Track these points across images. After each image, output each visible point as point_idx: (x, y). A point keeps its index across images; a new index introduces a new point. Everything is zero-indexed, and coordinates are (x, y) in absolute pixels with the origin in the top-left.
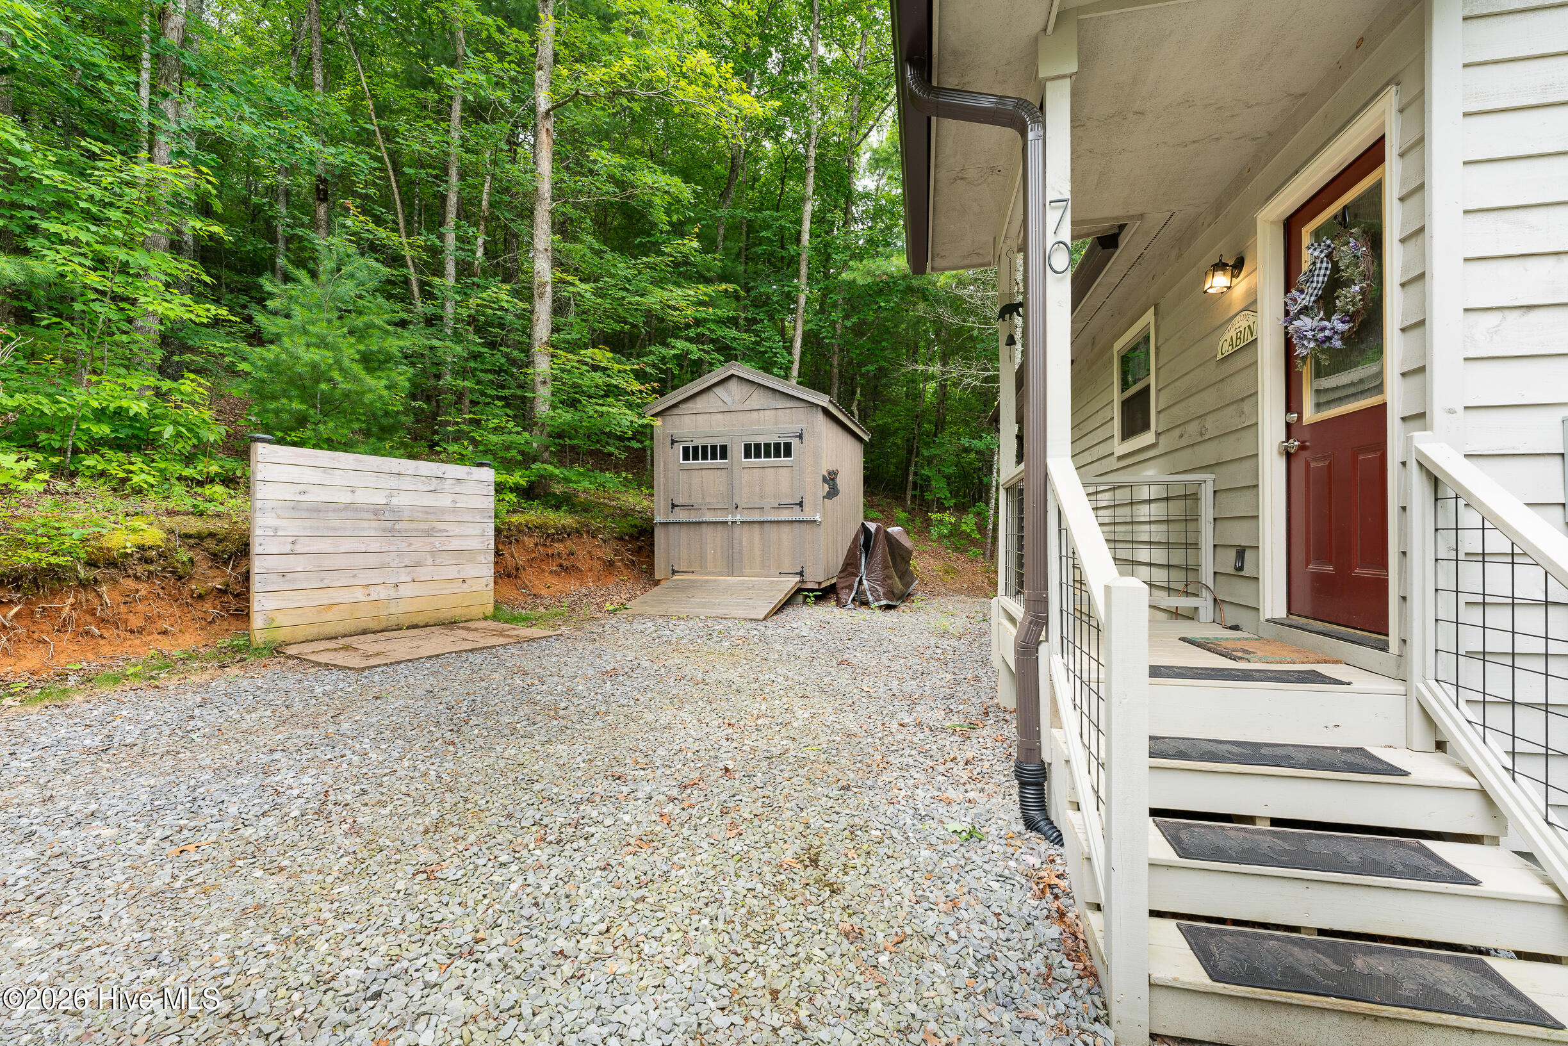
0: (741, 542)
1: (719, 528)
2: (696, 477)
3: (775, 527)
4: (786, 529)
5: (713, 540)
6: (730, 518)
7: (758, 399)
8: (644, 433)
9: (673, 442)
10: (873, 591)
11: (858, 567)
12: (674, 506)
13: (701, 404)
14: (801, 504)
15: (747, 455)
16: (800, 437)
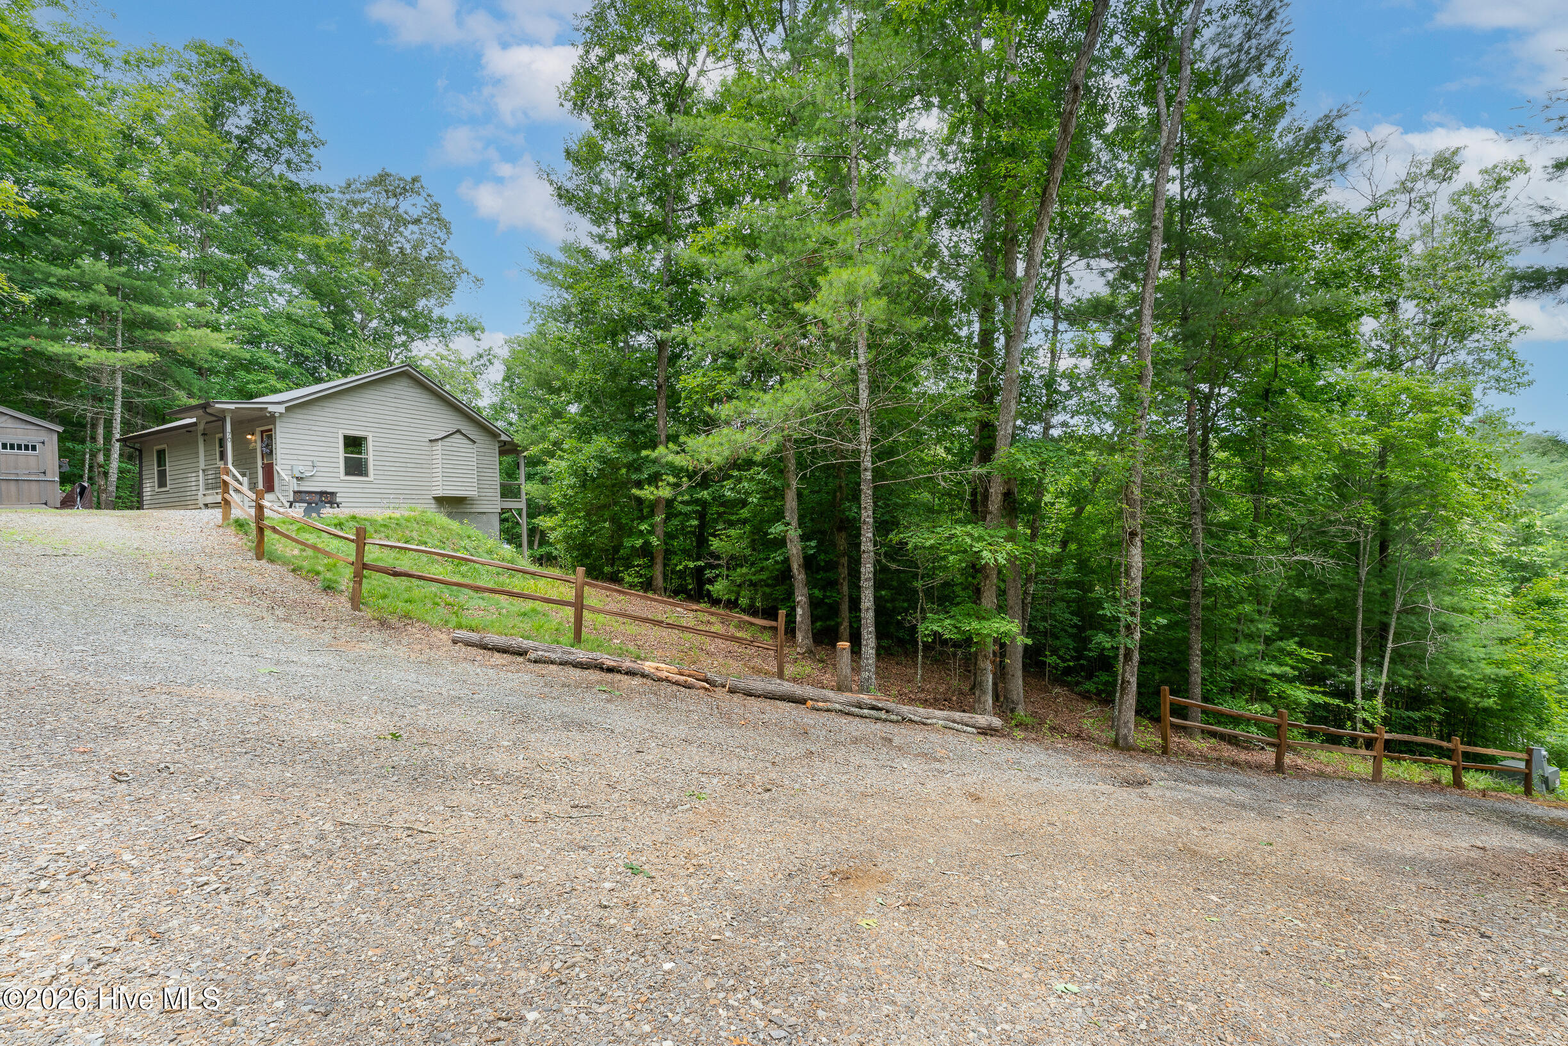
7: (11, 423)
14: (46, 473)
15: (4, 448)
16: (43, 443)
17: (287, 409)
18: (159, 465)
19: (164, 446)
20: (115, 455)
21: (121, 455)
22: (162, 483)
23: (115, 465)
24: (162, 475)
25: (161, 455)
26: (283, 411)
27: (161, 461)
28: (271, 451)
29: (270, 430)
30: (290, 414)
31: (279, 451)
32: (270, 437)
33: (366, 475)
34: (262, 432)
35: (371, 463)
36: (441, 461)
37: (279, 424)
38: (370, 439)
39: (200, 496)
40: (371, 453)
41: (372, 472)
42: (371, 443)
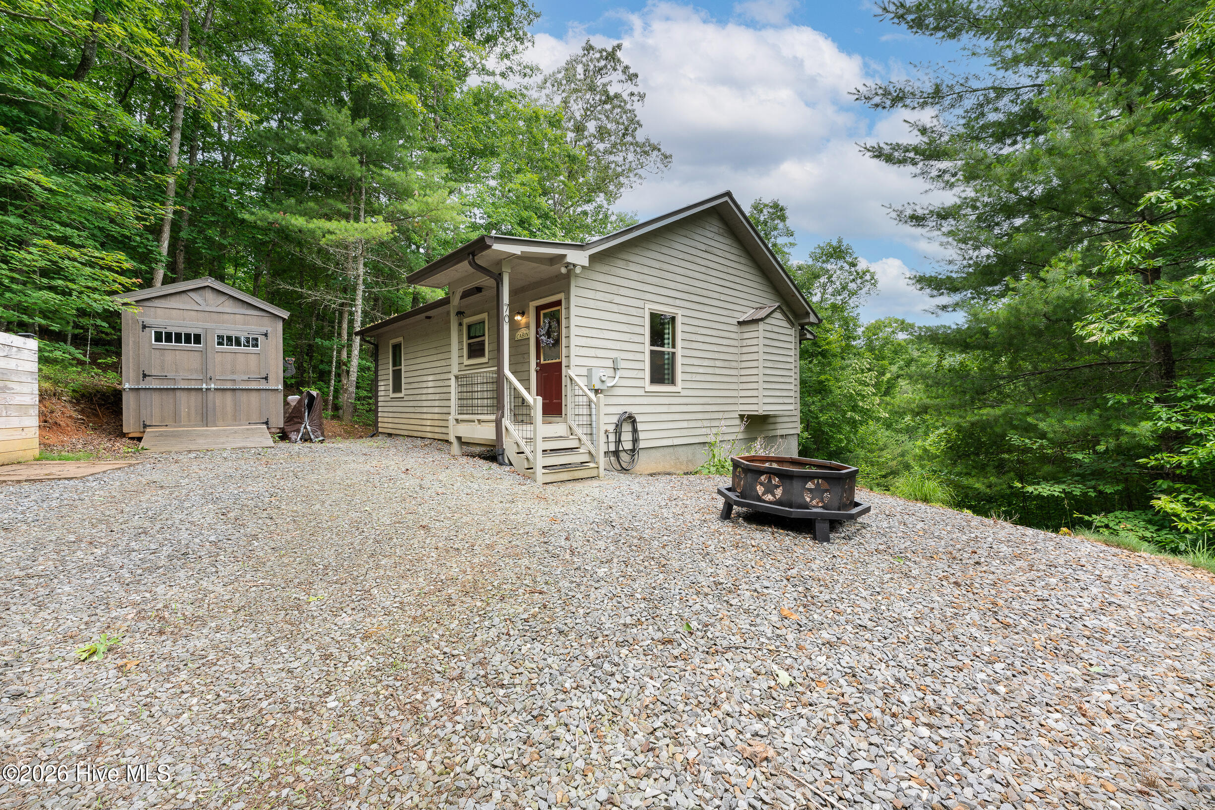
0: (214, 404)
1: (193, 393)
2: (169, 357)
3: (245, 393)
4: (254, 394)
5: (187, 404)
6: (204, 386)
7: (229, 307)
8: (112, 317)
9: (144, 327)
10: (314, 432)
11: (302, 418)
12: (145, 376)
13: (173, 303)
14: (266, 378)
15: (219, 344)
16: (266, 335)
17: (593, 258)
18: (394, 365)
19: (401, 339)
20: (356, 352)
21: (361, 350)
22: (397, 388)
23: (355, 362)
24: (397, 375)
25: (397, 349)
26: (586, 263)
27: (397, 361)
28: (557, 342)
29: (559, 303)
30: (599, 267)
31: (574, 341)
32: (555, 318)
33: (673, 382)
34: (539, 309)
35: (679, 361)
36: (762, 356)
37: (574, 291)
38: (679, 321)
39: (452, 422)
40: (679, 343)
41: (679, 376)
42: (679, 327)
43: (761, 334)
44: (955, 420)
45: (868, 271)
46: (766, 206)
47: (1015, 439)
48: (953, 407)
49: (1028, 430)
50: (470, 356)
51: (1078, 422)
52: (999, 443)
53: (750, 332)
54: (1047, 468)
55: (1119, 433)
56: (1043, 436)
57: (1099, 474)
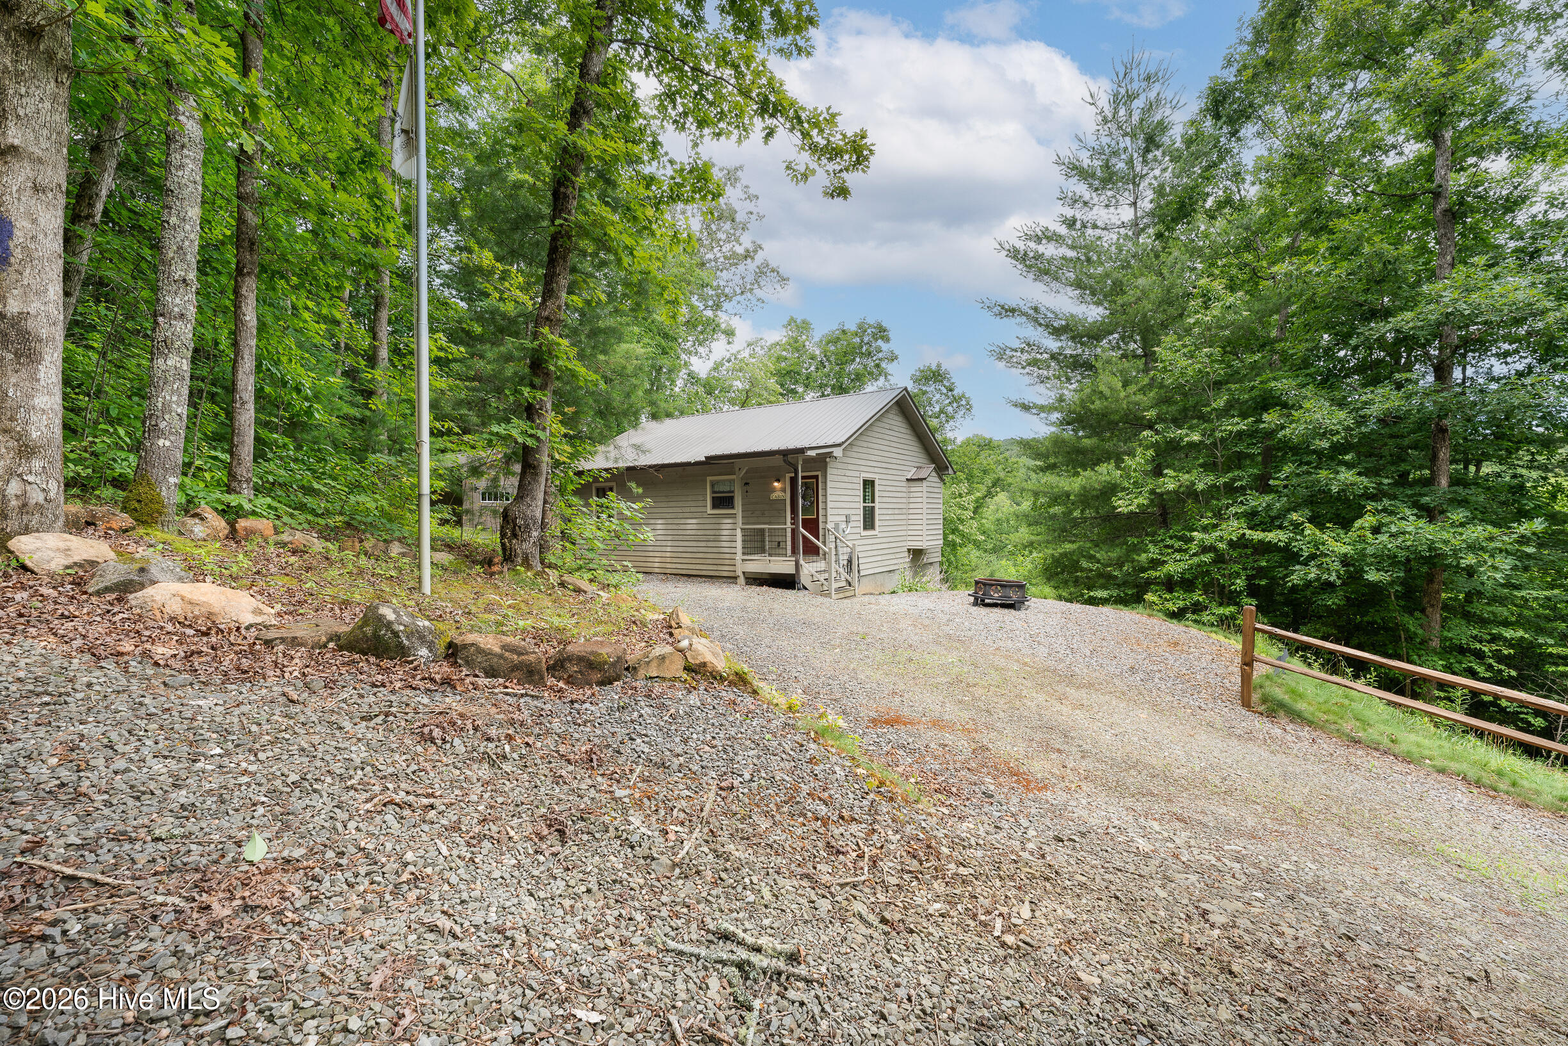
19: (612, 484)
28: (812, 504)
29: (814, 477)
31: (828, 505)
32: (812, 487)
33: (874, 528)
35: (877, 512)
36: (925, 506)
37: (829, 471)
38: (877, 483)
39: (738, 562)
40: (877, 499)
41: (877, 523)
42: (877, 488)
43: (925, 489)
44: (1050, 551)
45: (963, 396)
46: (870, 326)
47: (1084, 564)
48: (1048, 542)
49: (1091, 558)
50: (714, 507)
51: (1114, 554)
52: (1075, 566)
53: (916, 488)
54: (1102, 581)
55: (1133, 561)
56: (1098, 562)
57: (1125, 583)
